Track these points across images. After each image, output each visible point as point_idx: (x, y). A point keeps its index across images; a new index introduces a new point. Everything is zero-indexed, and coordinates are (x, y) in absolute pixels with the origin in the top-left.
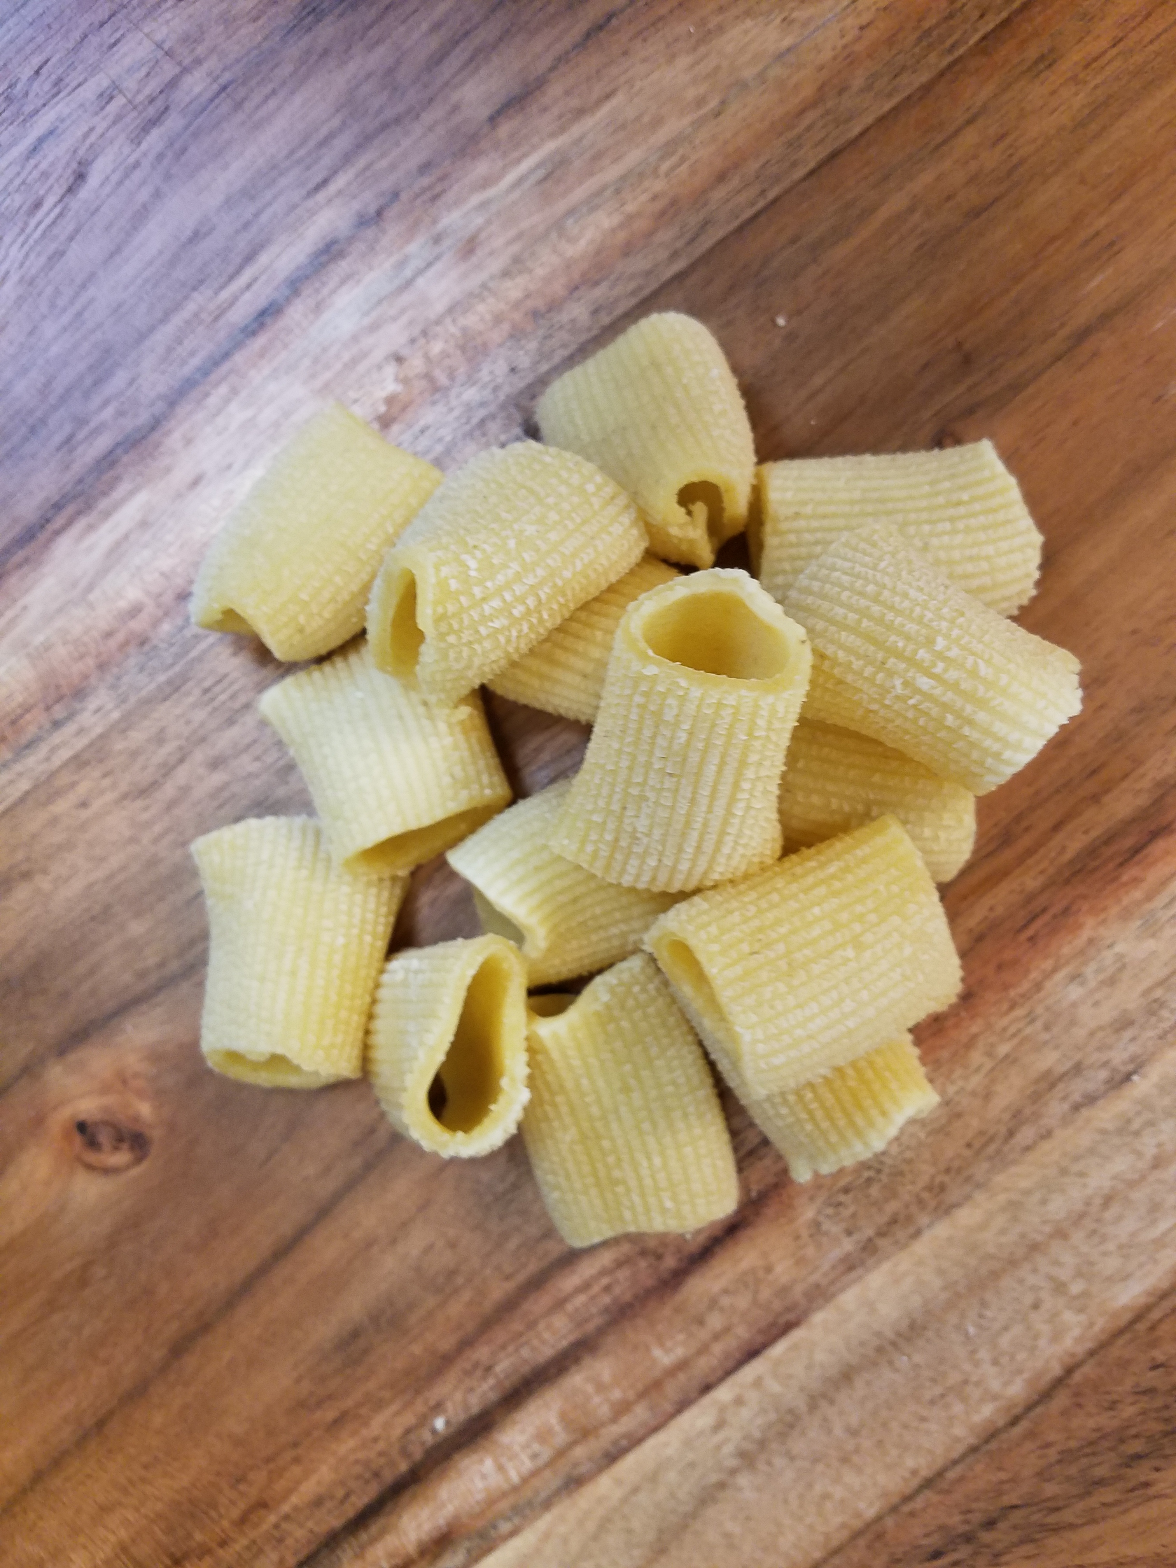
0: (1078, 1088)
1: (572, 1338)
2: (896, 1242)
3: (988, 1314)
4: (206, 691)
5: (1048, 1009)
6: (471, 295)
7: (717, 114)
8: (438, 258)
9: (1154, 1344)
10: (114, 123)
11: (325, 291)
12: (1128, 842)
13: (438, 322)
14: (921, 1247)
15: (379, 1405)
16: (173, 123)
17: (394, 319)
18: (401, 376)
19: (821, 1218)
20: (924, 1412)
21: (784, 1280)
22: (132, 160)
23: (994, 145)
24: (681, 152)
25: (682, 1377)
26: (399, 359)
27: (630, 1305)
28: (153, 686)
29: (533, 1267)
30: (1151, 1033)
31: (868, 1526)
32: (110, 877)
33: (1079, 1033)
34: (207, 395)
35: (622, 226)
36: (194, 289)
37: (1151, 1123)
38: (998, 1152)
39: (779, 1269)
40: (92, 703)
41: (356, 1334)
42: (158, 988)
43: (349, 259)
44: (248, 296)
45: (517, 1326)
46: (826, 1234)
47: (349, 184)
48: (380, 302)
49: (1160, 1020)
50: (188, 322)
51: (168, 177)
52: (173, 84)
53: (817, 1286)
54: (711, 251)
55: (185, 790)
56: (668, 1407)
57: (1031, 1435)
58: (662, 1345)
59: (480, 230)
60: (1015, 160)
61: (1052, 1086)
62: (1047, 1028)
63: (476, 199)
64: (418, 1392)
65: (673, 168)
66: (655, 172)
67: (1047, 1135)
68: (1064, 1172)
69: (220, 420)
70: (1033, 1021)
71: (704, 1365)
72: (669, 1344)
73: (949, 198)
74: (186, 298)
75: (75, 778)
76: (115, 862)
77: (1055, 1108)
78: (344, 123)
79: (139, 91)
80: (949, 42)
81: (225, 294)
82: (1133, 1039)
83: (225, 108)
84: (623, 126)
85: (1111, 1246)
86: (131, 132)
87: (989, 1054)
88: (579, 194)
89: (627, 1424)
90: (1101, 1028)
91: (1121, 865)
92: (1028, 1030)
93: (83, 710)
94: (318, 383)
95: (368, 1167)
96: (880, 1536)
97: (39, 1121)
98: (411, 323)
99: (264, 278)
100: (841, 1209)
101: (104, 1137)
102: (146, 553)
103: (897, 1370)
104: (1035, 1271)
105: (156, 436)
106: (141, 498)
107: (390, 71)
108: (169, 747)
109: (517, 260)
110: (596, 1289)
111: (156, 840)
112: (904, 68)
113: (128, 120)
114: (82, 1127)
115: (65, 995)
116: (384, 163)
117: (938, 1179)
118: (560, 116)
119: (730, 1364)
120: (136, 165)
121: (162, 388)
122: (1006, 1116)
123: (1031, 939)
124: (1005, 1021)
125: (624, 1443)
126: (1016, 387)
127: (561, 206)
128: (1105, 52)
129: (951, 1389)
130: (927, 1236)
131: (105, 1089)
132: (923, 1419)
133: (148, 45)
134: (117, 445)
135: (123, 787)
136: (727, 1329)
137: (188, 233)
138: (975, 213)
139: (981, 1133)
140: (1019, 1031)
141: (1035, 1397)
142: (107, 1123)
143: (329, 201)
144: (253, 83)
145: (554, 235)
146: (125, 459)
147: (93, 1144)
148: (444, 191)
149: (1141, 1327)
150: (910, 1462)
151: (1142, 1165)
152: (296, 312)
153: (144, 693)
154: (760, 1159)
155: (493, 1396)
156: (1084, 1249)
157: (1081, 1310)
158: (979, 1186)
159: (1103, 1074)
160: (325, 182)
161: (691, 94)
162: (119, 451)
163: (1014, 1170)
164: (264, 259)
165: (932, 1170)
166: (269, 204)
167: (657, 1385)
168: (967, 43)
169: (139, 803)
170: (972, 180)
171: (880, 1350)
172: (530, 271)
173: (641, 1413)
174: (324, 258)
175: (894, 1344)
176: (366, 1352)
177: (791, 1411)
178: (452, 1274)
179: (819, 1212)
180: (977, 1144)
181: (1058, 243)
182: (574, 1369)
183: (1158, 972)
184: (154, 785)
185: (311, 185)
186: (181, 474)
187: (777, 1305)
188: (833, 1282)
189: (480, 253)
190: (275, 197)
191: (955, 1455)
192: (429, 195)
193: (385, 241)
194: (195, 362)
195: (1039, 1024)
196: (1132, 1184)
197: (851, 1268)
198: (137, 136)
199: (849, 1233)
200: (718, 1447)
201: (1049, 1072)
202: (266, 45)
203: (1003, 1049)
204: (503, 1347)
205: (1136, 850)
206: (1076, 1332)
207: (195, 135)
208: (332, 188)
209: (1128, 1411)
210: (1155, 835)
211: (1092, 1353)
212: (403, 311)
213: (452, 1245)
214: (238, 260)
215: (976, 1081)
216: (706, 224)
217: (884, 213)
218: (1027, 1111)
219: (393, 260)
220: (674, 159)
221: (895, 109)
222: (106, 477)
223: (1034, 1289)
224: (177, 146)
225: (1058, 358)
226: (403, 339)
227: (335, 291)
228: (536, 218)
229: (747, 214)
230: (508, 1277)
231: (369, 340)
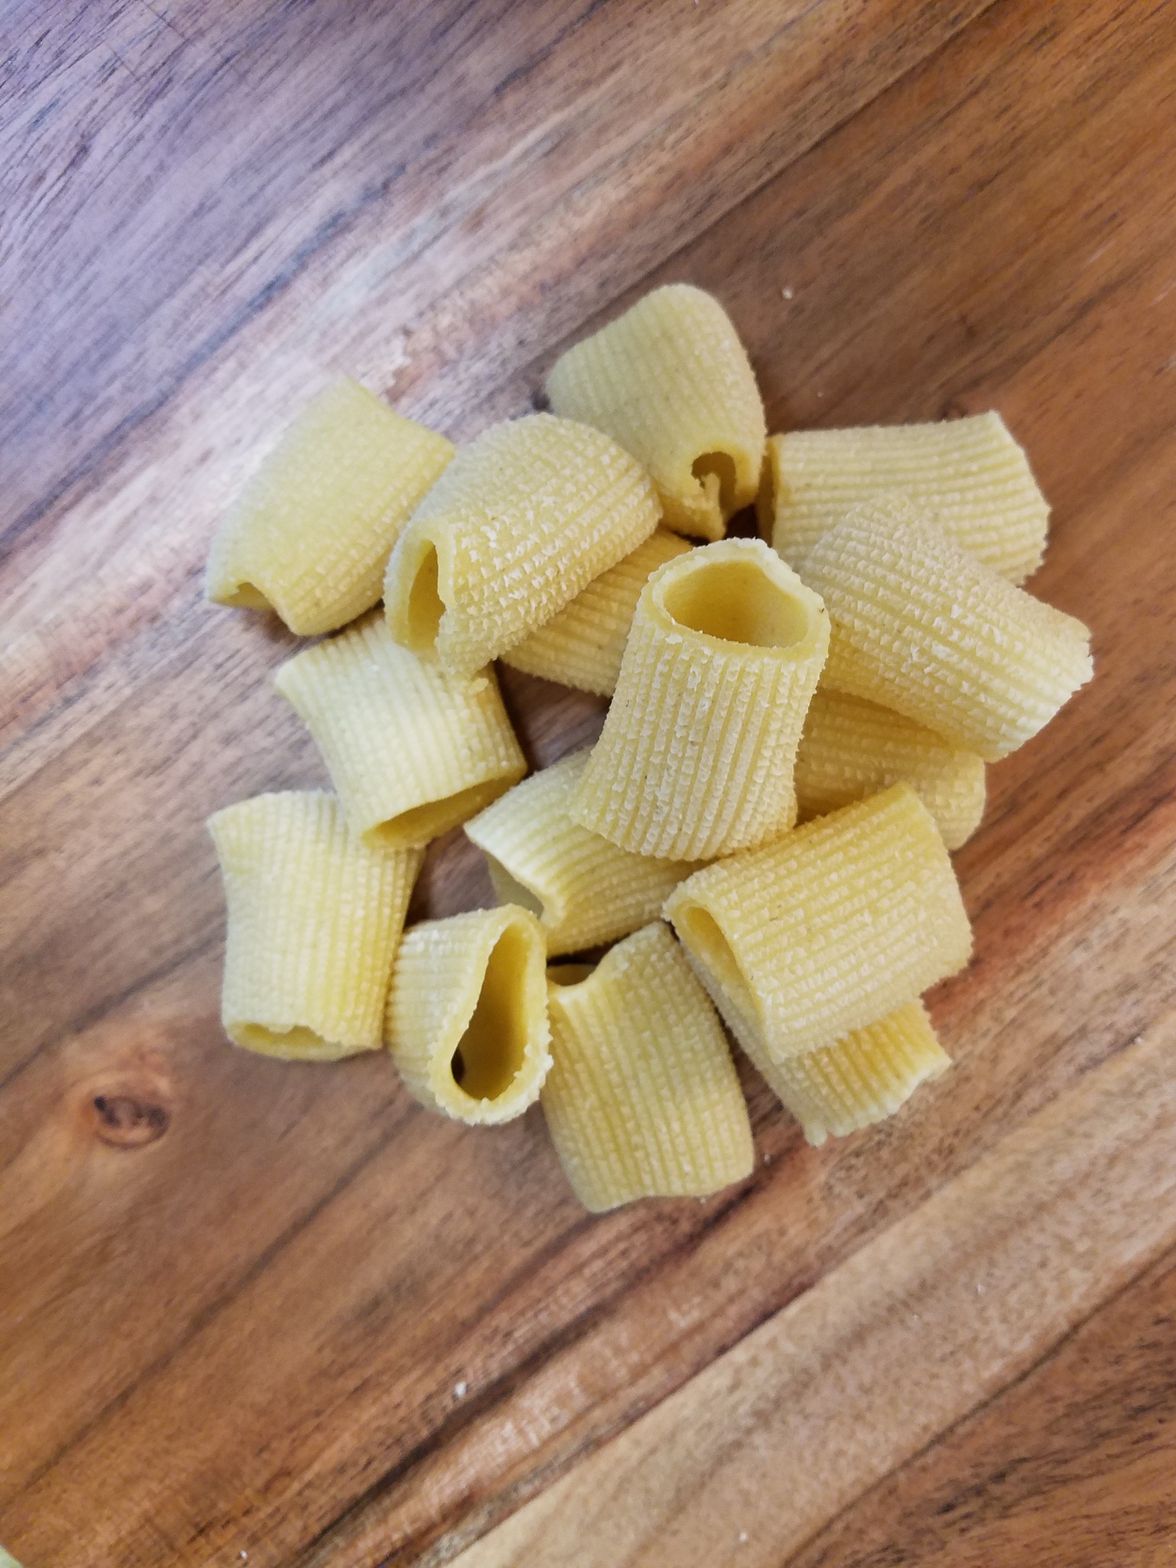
0: (1083, 1051)
1: (590, 1303)
2: (907, 1204)
3: (997, 1272)
4: (219, 666)
5: (1054, 974)
6: (479, 268)
7: (723, 86)
8: (445, 231)
9: (1157, 1300)
10: (117, 95)
11: (332, 265)
12: (1132, 809)
13: (446, 295)
14: (932, 1209)
15: (401, 1373)
16: (176, 95)
17: (402, 292)
18: (410, 349)
19: (832, 1181)
20: (935, 1370)
21: (797, 1242)
22: (135, 132)
23: (998, 117)
24: (686, 125)
25: (698, 1339)
26: (407, 333)
27: (647, 1270)
28: (165, 662)
29: (550, 1234)
30: (1156, 996)
31: (881, 1481)
32: (124, 854)
33: (1084, 997)
34: (215, 369)
35: (628, 198)
36: (200, 263)
37: (1155, 1085)
38: (1006, 1114)
39: (792, 1232)
40: (104, 680)
41: (376, 1303)
42: (174, 964)
43: (356, 232)
44: (254, 269)
45: (535, 1292)
46: (839, 1195)
47: (355, 156)
48: (387, 275)
49: (1164, 983)
50: (195, 296)
51: (172, 150)
52: (176, 55)
53: (830, 1248)
54: (717, 223)
55: (199, 766)
56: (685, 1369)
57: (1039, 1389)
58: (678, 1308)
59: (486, 203)
60: (1018, 133)
61: (1059, 1049)
62: (1052, 992)
63: (481, 172)
64: (438, 1359)
65: (679, 140)
66: (661, 145)
67: (1054, 1097)
68: (1070, 1133)
69: (228, 395)
70: (1039, 985)
71: (720, 1327)
72: (685, 1307)
73: (953, 171)
74: (192, 272)
75: (87, 755)
76: (129, 838)
77: (1061, 1071)
78: (348, 95)
79: (141, 64)
80: (952, 15)
81: (232, 268)
82: (1137, 1002)
83: (228, 80)
84: (629, 98)
85: (1116, 1205)
86: (135, 104)
87: (996, 1019)
88: (585, 167)
89: (644, 1387)
90: (1106, 992)
91: (1124, 832)
92: (1034, 995)
93: (95, 686)
94: (327, 357)
95: (387, 1138)
96: (892, 1492)
97: (57, 1098)
98: (418, 297)
99: (270, 251)
100: (852, 1172)
101: (123, 1113)
102: (156, 530)
103: (908, 1329)
104: (1042, 1230)
105: (164, 410)
106: (150, 474)
107: (394, 43)
108: (182, 723)
109: (524, 233)
110: (613, 1253)
111: (171, 816)
112: (907, 41)
113: (130, 93)
114: (100, 1103)
115: (81, 973)
116: (390, 135)
117: (946, 1143)
118: (566, 88)
119: (746, 1325)
120: (140, 138)
121: (168, 363)
122: (1013, 1079)
123: (1038, 905)
124: (1012, 986)
125: (641, 1404)
126: (1020, 360)
127: (568, 179)
128: (1106, 25)
129: (961, 1346)
130: (936, 1198)
131: (123, 1065)
132: (934, 1376)
133: (149, 16)
134: (126, 420)
135: (137, 764)
136: (741, 1292)
137: (194, 206)
138: (981, 185)
139: (989, 1096)
140: (1026, 996)
141: (1043, 1353)
142: (125, 1099)
143: (335, 174)
144: (257, 54)
145: (561, 208)
146: (133, 435)
147: (111, 1120)
148: (450, 164)
149: (1146, 1283)
150: (922, 1418)
151: (1146, 1125)
152: (303, 286)
153: (155, 669)
154: (775, 1124)
155: (513, 1362)
156: (1090, 1207)
157: (1087, 1268)
158: (986, 1148)
159: (1108, 1037)
160: (331, 155)
161: (696, 66)
162: (127, 426)
163: (1021, 1132)
164: (270, 232)
165: (941, 1133)
166: (275, 176)
167: (674, 1347)
168: (970, 15)
169: (153, 780)
170: (975, 153)
171: (891, 1309)
172: (538, 244)
173: (658, 1376)
174: (330, 231)
175: (905, 1304)
176: (386, 1320)
177: (805, 1371)
178: (471, 1242)
179: (832, 1174)
180: (985, 1108)
181: (1061, 216)
182: (592, 1333)
183: (1161, 937)
184: (168, 762)
185: (316, 158)
186: (189, 451)
187: (790, 1267)
188: (844, 1244)
189: (488, 226)
190: (280, 171)
191: (965, 1410)
192: (434, 168)
193: (391, 214)
194: (202, 337)
195: (1045, 989)
196: (1136, 1144)
197: (863, 1230)
198: (141, 108)
199: (861, 1196)
200: (735, 1408)
201: (1054, 1036)
202: (269, 16)
203: (1010, 1014)
204: (522, 1313)
205: (1139, 817)
206: (1082, 1289)
207: (199, 107)
208: (339, 160)
209: (1133, 1366)
210: (1157, 802)
211: (1097, 1309)
212: (411, 284)
213: (471, 1213)
214: (244, 234)
215: (983, 1045)
216: (712, 197)
217: (889, 186)
218: (1034, 1074)
219: (399, 233)
220: (680, 131)
221: (898, 81)
222: (115, 453)
223: (1041, 1247)
224: (181, 118)
225: (1061, 330)
226: (411, 312)
227: (342, 264)
228: (542, 191)
229: (753, 187)
230: (527, 1244)
231: (376, 314)
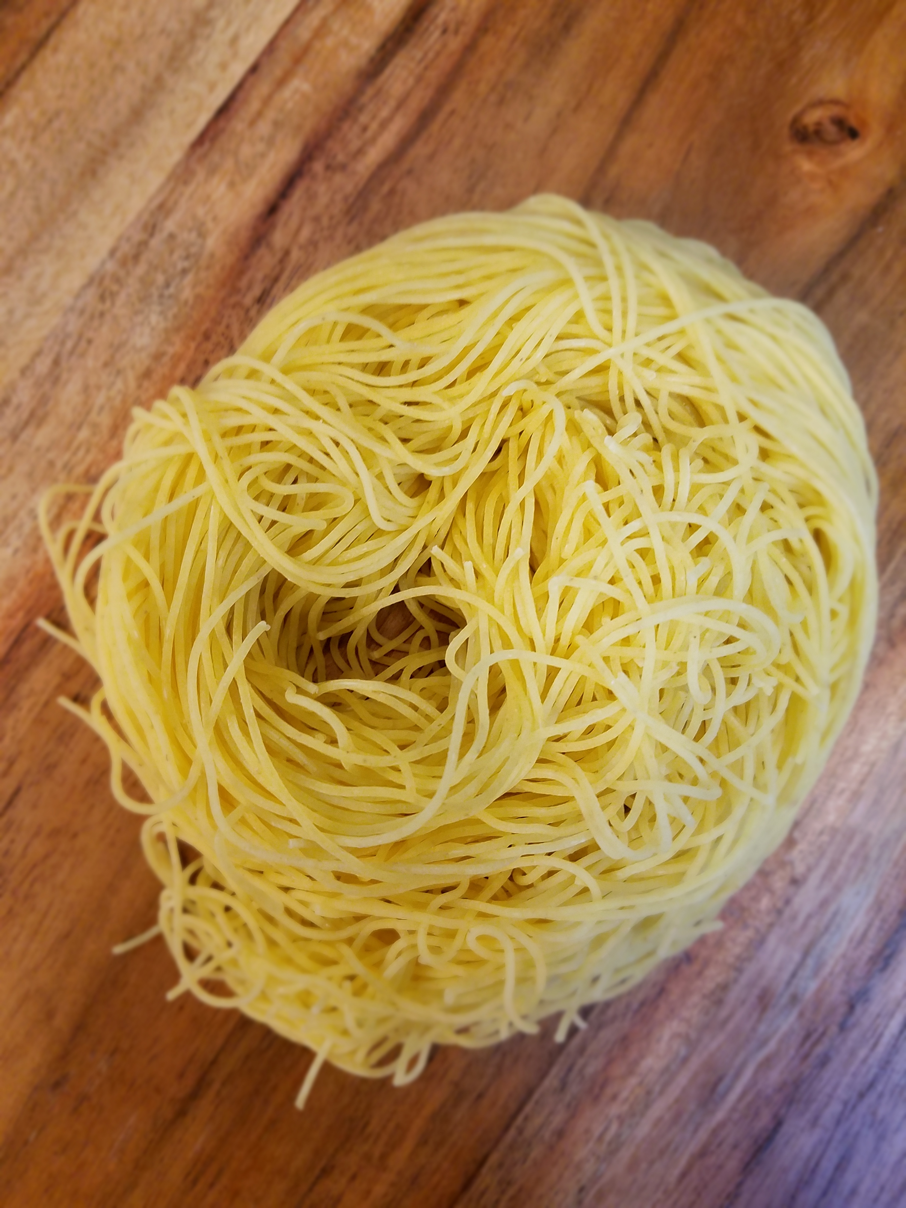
1: (383, 78)
2: (128, 239)
3: (31, 203)
5: (55, 481)
6: (749, 959)
7: (581, 1190)
8: (789, 983)
11: (877, 923)
12: (26, 647)
13: (771, 925)
14: (105, 242)
17: (809, 917)
19: (200, 241)
20: (62, 103)
21: (215, 180)
24: (605, 1145)
25: (278, 72)
26: (795, 882)
27: (341, 120)
29: (435, 127)
33: (22, 467)
35: (636, 1063)
38: (63, 343)
39: (222, 188)
41: (567, 28)
42: (827, 270)
43: (865, 958)
45: (432, 75)
46: (190, 230)
47: (886, 1026)
48: (827, 928)
53: (186, 183)
54: (551, 1064)
58: (304, 94)
59: (759, 1020)
61: (32, 414)
62: (51, 463)
63: (772, 1045)
65: (606, 1129)
66: (621, 1119)
67: (24, 371)
70: (65, 466)
71: (263, 88)
72: (298, 97)
73: (354, 1177)
77: (24, 395)
84: (662, 1153)
87: (95, 427)
88: (683, 1079)
92: (66, 456)
94: (857, 839)
95: (601, 169)
97: (891, 128)
98: (794, 918)
100: (185, 254)
101: (831, 131)
103: (96, 131)
107: (881, 1138)
109: (719, 1003)
110: (374, 126)
114: (853, 134)
116: (862, 1053)
117: (108, 304)
118: (720, 1145)
119: (241, 96)
122: (65, 376)
124: (89, 459)
127: (695, 1062)
129: (44, 130)
130: (104, 253)
131: (844, 172)
132: (61, 96)
136: (252, 123)
138: (326, 1172)
139: (83, 355)
140: (75, 453)
142: (835, 143)
145: (693, 1035)
147: (839, 122)
148: (802, 1044)
150: (62, 57)
154: (265, 277)
155: (434, 10)
158: (72, 309)
161: (611, 1200)
163: (45, 332)
165: (115, 311)
167: (297, 60)
169: (894, 425)
171: (116, 144)
172: (705, 997)
173: (304, 32)
174: (887, 952)
175: (105, 152)
176: (553, 16)
177: (176, 71)
178: (501, 102)
179: (202, 247)
180: (83, 344)
181: (244, 1167)
182: (373, 52)
187: (215, 157)
188: (172, 191)
189: (753, 999)
192: (815, 1036)
193: (839, 984)
195: (59, 464)
197: (161, 206)
199: (172, 237)
200: (229, 23)
201: (39, 426)
203: (84, 434)
204: (438, 54)
212: (804, 926)
213: (508, 126)
215: (100, 399)
216: (563, 1086)
217: (408, 1146)
218: (47, 386)
219: (827, 970)
220: (607, 1138)
225: (214, 1062)
226: (797, 901)
227: (869, 926)
228: (714, 1045)
229: (528, 1109)
230: (452, 113)
231: (825, 891)
